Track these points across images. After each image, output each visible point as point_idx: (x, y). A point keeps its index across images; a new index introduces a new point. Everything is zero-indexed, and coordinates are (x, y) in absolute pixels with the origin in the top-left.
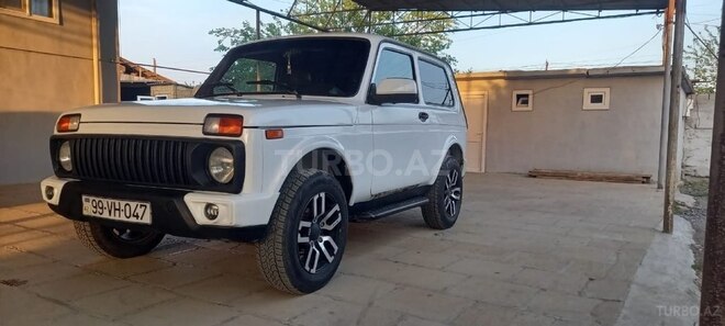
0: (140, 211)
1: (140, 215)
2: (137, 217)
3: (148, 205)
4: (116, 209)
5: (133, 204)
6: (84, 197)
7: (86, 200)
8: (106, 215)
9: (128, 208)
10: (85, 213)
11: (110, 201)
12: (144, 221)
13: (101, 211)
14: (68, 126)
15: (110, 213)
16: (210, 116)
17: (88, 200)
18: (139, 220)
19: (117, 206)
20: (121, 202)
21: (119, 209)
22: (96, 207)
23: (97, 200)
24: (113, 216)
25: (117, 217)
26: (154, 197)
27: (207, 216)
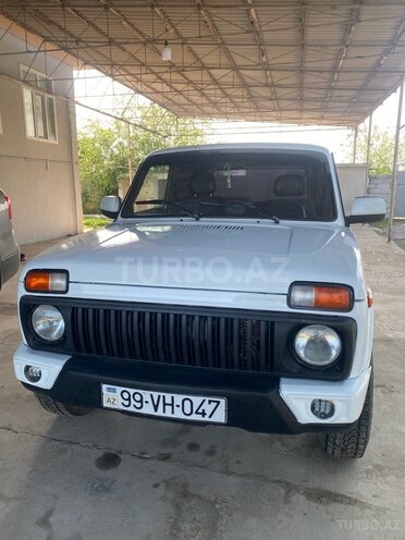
0: (208, 408)
1: (208, 413)
2: (203, 414)
3: (223, 402)
4: (165, 404)
5: (197, 400)
6: (104, 387)
7: (109, 390)
8: (148, 409)
9: (187, 403)
10: (105, 405)
11: (156, 395)
12: (213, 419)
13: (139, 405)
14: (47, 285)
15: (156, 408)
16: (296, 284)
17: (114, 391)
18: (206, 419)
19: (168, 401)
20: (175, 396)
21: (172, 405)
22: (129, 399)
23: (132, 391)
24: (160, 413)
25: (168, 414)
26: (234, 392)
27: (315, 413)
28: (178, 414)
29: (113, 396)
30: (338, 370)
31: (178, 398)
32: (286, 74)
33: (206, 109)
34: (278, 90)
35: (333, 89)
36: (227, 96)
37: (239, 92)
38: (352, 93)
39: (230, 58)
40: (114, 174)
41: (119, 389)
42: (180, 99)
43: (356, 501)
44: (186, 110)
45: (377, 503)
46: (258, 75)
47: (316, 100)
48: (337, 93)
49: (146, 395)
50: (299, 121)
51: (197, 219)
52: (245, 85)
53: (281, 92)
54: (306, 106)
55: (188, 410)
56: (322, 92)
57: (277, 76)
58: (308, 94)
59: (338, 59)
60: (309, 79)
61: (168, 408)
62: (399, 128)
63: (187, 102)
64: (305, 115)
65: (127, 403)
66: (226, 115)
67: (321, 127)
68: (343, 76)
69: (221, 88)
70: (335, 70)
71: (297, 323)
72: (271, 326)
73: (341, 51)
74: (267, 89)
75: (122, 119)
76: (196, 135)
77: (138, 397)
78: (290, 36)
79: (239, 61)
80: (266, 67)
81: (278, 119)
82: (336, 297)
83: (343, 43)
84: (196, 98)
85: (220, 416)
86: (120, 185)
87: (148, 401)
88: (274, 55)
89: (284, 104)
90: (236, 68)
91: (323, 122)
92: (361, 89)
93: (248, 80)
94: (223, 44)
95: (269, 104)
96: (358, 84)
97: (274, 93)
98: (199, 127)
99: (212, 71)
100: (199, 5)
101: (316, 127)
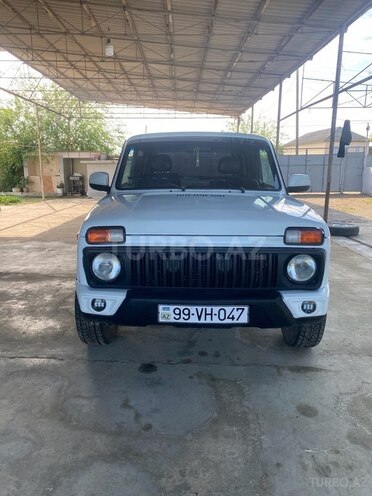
0: (236, 314)
1: (236, 317)
2: (233, 318)
3: (246, 308)
4: (206, 314)
5: (229, 309)
6: (160, 307)
7: (164, 309)
8: (194, 320)
9: (222, 312)
10: (161, 320)
11: (200, 308)
12: (240, 321)
13: (187, 317)
14: (105, 238)
15: (199, 318)
16: (289, 229)
17: (168, 309)
18: (235, 321)
19: (209, 312)
20: (214, 308)
21: (211, 314)
22: (180, 314)
23: (182, 308)
24: (202, 321)
25: (209, 321)
26: (254, 301)
27: (304, 311)
28: (216, 320)
29: (167, 313)
30: (314, 284)
31: (216, 309)
32: (188, 70)
33: (112, 95)
34: (178, 82)
35: (225, 84)
36: (132, 84)
37: (146, 82)
38: (240, 89)
39: (142, 52)
40: (19, 152)
41: (172, 308)
42: (87, 85)
43: (321, 370)
44: (90, 95)
45: (333, 368)
46: (164, 68)
47: (209, 93)
48: (227, 88)
49: (193, 309)
50: (191, 109)
51: (183, 190)
52: (150, 77)
53: (181, 84)
54: (200, 96)
55: (222, 317)
56: (216, 86)
57: (180, 71)
58: (203, 87)
59: (232, 61)
60: (206, 75)
61: (209, 317)
62: (279, 120)
63: (93, 88)
64: (198, 105)
65: (178, 317)
66: (128, 102)
67: (210, 116)
68: (235, 75)
69: (128, 79)
70: (229, 69)
71: (291, 254)
72: (275, 257)
73: (236, 55)
74: (169, 81)
75: (30, 100)
76: (96, 118)
77: (186, 312)
78: (198, 40)
79: (149, 55)
80: (171, 63)
81: (175, 108)
82: (312, 237)
83: (239, 49)
84: (103, 85)
85: (244, 319)
86: (25, 164)
87: (194, 314)
88: (180, 54)
89: (181, 94)
90: (145, 62)
91: (213, 111)
92: (247, 86)
93: (154, 72)
94: (138, 41)
95: (169, 94)
96: (245, 81)
97: (175, 84)
98: (99, 110)
99: (123, 64)
100: (124, 7)
101: (206, 115)
